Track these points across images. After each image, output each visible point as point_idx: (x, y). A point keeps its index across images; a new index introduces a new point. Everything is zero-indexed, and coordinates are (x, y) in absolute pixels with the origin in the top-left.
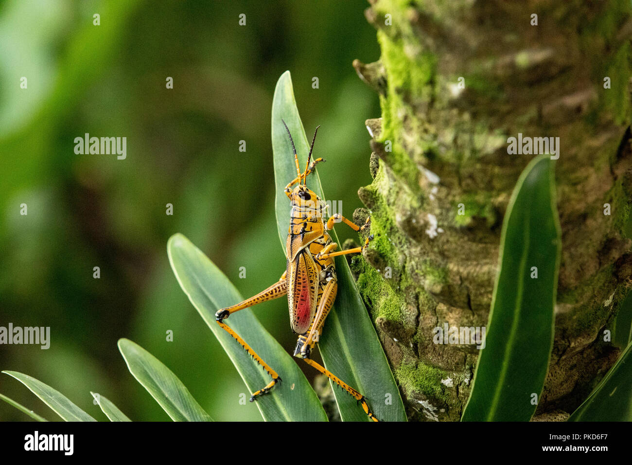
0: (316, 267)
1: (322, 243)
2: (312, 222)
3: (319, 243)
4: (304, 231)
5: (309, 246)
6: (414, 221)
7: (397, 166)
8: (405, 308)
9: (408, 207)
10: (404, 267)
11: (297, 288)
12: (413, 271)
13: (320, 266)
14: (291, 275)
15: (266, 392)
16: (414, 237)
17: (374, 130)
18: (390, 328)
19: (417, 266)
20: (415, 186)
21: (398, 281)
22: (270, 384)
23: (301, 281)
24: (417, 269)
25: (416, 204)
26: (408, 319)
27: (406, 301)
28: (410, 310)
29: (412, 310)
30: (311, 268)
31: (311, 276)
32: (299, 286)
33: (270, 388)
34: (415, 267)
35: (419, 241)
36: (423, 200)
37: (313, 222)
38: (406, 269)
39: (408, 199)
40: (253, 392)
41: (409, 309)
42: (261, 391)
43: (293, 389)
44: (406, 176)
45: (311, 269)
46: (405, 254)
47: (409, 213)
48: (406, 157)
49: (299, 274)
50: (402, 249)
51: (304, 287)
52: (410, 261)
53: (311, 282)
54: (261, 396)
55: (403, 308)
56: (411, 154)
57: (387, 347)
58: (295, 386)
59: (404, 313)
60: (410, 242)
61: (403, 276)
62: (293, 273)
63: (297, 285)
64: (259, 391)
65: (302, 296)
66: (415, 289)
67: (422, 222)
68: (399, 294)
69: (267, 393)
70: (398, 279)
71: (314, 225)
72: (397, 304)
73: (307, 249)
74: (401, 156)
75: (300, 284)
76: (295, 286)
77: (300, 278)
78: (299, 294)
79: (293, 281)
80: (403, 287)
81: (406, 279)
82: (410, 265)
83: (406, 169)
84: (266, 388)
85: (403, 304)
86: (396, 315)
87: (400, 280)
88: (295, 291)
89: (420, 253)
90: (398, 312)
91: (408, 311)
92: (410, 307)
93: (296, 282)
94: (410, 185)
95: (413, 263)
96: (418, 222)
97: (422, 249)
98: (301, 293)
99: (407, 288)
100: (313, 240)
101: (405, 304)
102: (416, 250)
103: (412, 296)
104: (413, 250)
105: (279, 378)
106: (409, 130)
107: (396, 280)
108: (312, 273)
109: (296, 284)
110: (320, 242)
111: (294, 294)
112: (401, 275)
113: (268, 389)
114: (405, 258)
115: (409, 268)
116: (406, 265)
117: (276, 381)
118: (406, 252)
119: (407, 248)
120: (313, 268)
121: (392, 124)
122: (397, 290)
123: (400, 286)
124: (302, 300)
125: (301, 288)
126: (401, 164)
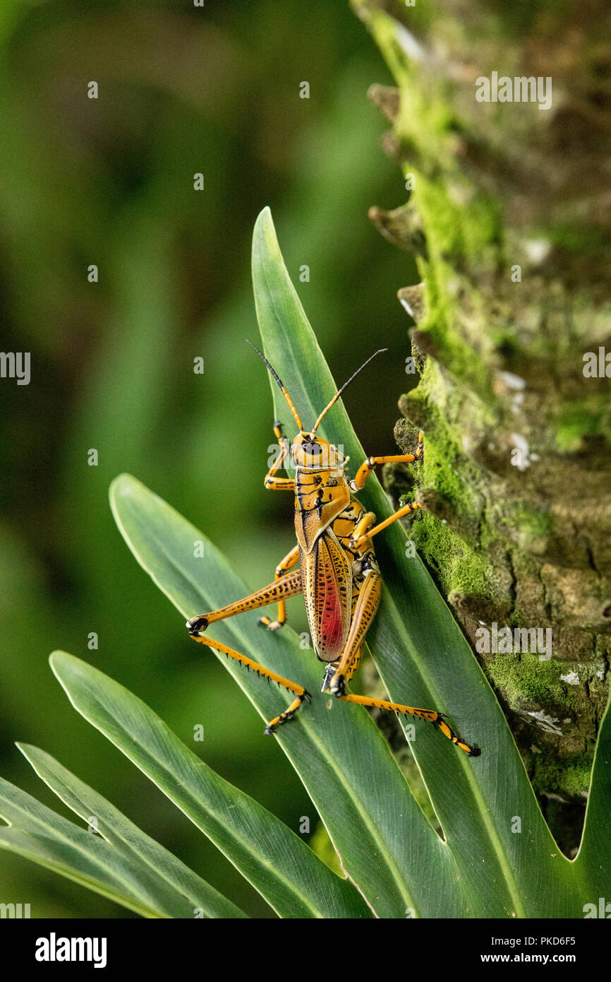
0: (346, 557)
1: (351, 518)
2: (330, 486)
3: (347, 519)
4: (320, 504)
5: (331, 525)
6: (491, 447)
7: (456, 365)
8: (491, 573)
9: (479, 425)
10: (483, 514)
11: (320, 591)
12: (498, 519)
13: (351, 554)
14: (308, 571)
15: (289, 718)
16: (495, 470)
17: (412, 306)
18: (472, 606)
19: (503, 511)
20: (487, 393)
21: (476, 536)
22: (293, 704)
23: (324, 580)
24: (504, 516)
25: (492, 421)
26: (499, 589)
27: (492, 563)
28: (500, 575)
29: (503, 575)
30: (337, 559)
31: (339, 572)
32: (321, 589)
33: (294, 711)
34: (501, 514)
35: (503, 476)
36: (502, 414)
37: (332, 486)
38: (487, 516)
39: (478, 413)
40: (270, 720)
41: (498, 574)
42: (281, 717)
43: (330, 708)
44: (471, 379)
45: (339, 561)
46: (482, 495)
47: (482, 435)
48: (468, 352)
49: (321, 570)
50: (477, 487)
51: (330, 589)
52: (492, 504)
53: (340, 580)
54: (282, 724)
55: (489, 573)
56: (477, 347)
57: (469, 631)
58: (333, 703)
59: (491, 582)
60: (489, 477)
61: (484, 527)
62: (311, 568)
63: (319, 587)
64: (278, 718)
65: (328, 603)
66: (504, 545)
67: (504, 447)
68: (480, 553)
69: (291, 719)
70: (477, 532)
71: (335, 490)
72: (479, 567)
73: (330, 530)
74: (461, 350)
75: (323, 584)
76: (316, 589)
77: (321, 575)
78: (323, 601)
79: (311, 580)
80: (485, 544)
81: (489, 530)
82: (493, 510)
83: (470, 369)
84: (287, 711)
85: (487, 567)
86: (478, 583)
87: (480, 533)
88: (316, 597)
89: (507, 492)
90: (482, 579)
91: (497, 578)
92: (499, 572)
93: (316, 582)
94: (479, 392)
95: (497, 507)
96: (497, 448)
97: (508, 486)
98: (325, 599)
99: (492, 545)
100: (336, 515)
101: (491, 567)
102: (499, 488)
103: (501, 557)
104: (495, 488)
105: (306, 692)
106: (469, 311)
107: (474, 534)
108: (340, 566)
109: (316, 585)
110: (347, 516)
111: (316, 602)
112: (480, 526)
113: (291, 713)
114: (483, 500)
115: (492, 516)
116: (487, 510)
117: (302, 698)
118: (485, 491)
119: (486, 484)
120: (341, 559)
121: (442, 301)
122: (476, 549)
123: (480, 542)
124: (328, 609)
125: (325, 591)
126: (462, 361)
